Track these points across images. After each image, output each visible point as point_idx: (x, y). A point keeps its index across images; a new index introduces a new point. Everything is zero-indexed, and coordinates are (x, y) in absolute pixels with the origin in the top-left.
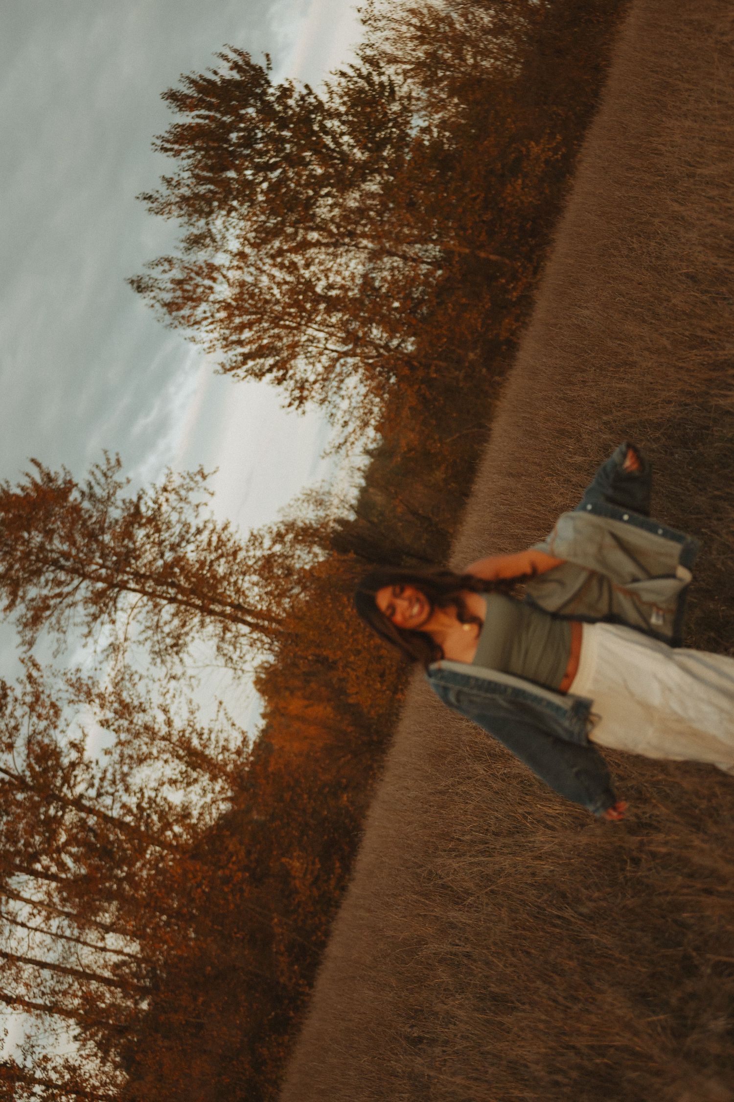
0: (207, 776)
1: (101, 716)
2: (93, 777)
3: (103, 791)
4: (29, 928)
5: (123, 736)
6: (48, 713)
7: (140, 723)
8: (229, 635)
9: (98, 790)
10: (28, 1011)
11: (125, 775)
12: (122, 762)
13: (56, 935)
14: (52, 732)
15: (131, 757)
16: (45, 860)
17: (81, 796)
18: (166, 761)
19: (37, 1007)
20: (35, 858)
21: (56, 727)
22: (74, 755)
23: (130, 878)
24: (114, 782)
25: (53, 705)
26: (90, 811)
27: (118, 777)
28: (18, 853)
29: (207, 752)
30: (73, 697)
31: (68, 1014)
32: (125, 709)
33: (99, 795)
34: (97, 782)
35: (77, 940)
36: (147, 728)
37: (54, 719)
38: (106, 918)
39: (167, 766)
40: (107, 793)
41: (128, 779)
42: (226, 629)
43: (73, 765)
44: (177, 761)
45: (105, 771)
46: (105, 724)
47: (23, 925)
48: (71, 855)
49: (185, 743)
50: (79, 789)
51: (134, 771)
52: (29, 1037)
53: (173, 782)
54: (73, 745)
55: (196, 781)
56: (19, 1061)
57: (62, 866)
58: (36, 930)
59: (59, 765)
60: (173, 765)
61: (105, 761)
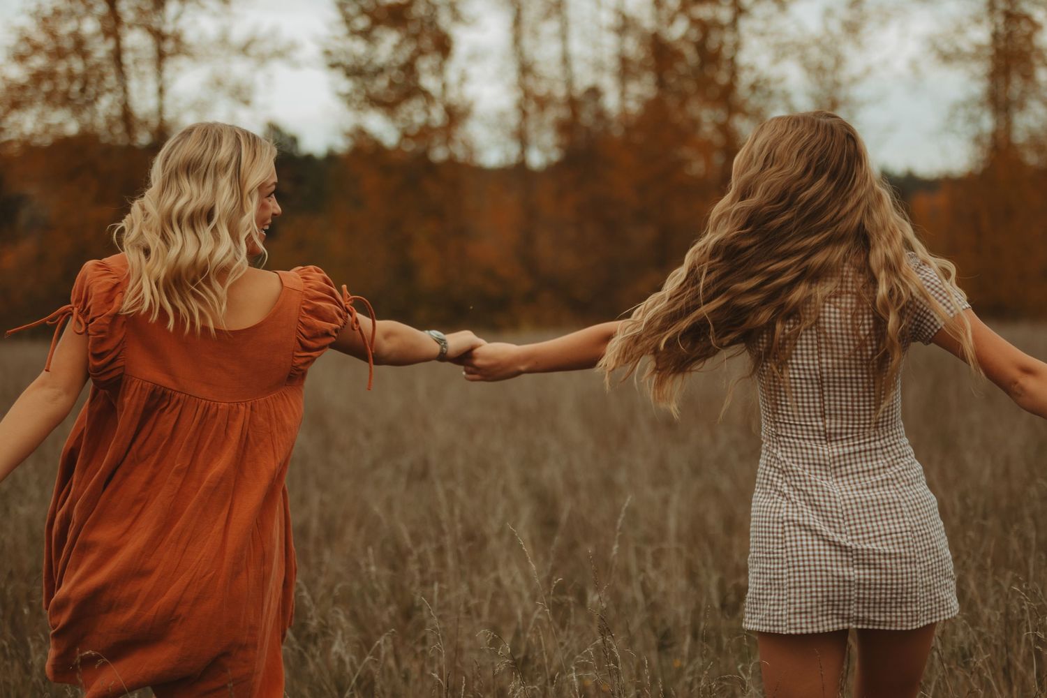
1: (835, 6)
7: (844, 49)
8: (977, 111)
18: (809, 93)
23: (684, 98)
26: (735, 29)
31: (524, 87)
32: (852, 28)
38: (635, 88)
42: (981, 104)
46: (828, 13)
49: (835, 104)
56: (456, 52)
57: (671, 21)
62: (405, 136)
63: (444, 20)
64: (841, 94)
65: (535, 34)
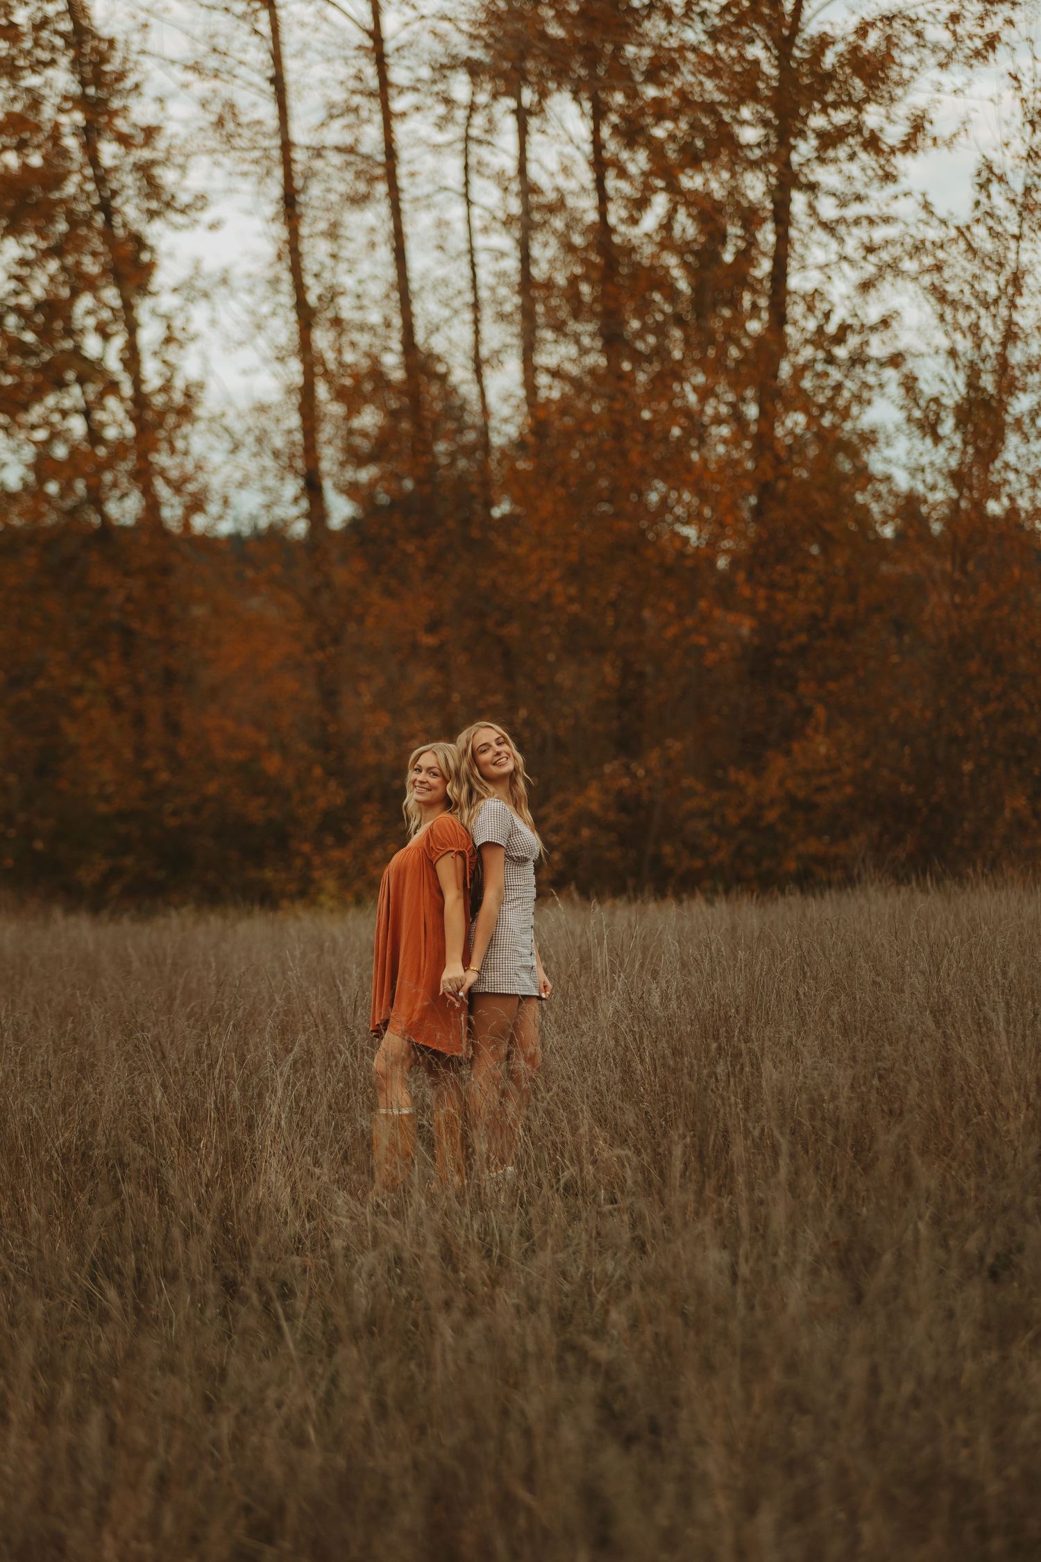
0: (953, 463)
1: (1006, 161)
2: (859, 198)
3: (842, 230)
4: (467, 183)
5: (980, 231)
6: (970, 37)
7: (1025, 258)
9: (842, 220)
10: (279, 257)
11: (893, 267)
12: (918, 248)
13: (471, 251)
14: (931, 61)
15: (938, 268)
16: (638, 162)
17: (812, 187)
18: (952, 353)
19: (296, 270)
20: (632, 134)
21: (942, 66)
22: (894, 134)
24: (870, 249)
25: (992, 42)
26: (782, 218)
27: (885, 256)
28: (633, 94)
29: (1013, 439)
30: (1026, 80)
31: (305, 348)
33: (829, 227)
34: (854, 210)
35: (476, 306)
36: (1016, 280)
37: (959, 56)
39: (942, 358)
40: (841, 241)
41: (889, 277)
43: (872, 143)
44: (961, 380)
45: (887, 220)
46: (988, 177)
47: (466, 167)
48: (671, 215)
49: (1008, 383)
50: (825, 176)
51: (911, 287)
52: (224, 281)
53: (909, 384)
54: (918, 125)
55: (937, 439)
56: (162, 278)
57: (641, 204)
58: (469, 203)
59: (859, 108)
60: (949, 373)
61: (907, 209)
62: (43, 466)
63: (130, 210)
64: (1017, 356)
65: (333, 233)
